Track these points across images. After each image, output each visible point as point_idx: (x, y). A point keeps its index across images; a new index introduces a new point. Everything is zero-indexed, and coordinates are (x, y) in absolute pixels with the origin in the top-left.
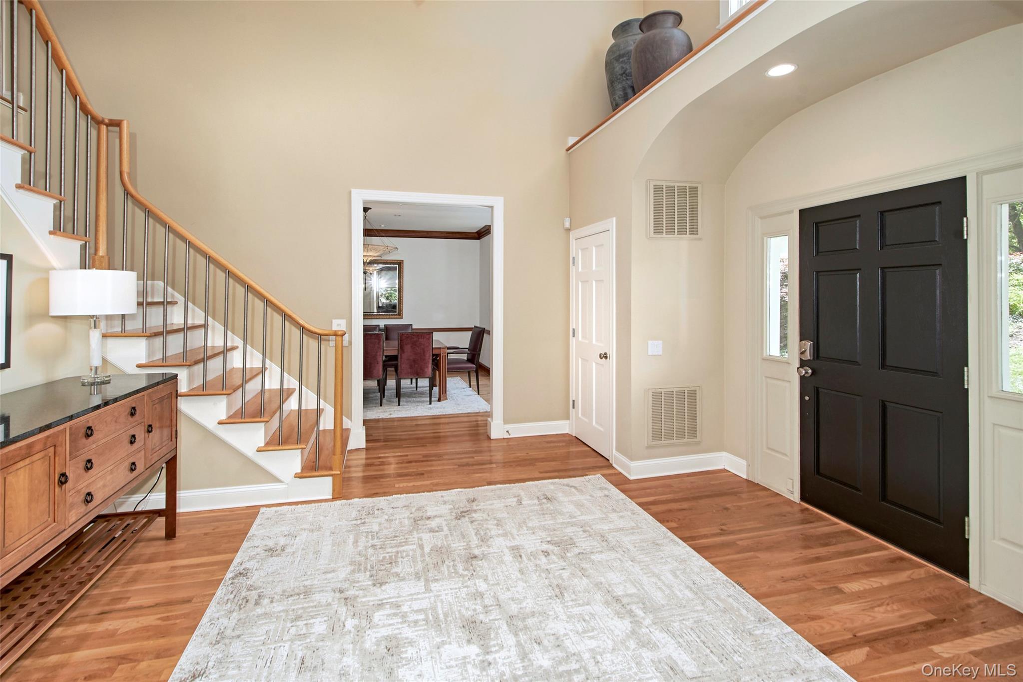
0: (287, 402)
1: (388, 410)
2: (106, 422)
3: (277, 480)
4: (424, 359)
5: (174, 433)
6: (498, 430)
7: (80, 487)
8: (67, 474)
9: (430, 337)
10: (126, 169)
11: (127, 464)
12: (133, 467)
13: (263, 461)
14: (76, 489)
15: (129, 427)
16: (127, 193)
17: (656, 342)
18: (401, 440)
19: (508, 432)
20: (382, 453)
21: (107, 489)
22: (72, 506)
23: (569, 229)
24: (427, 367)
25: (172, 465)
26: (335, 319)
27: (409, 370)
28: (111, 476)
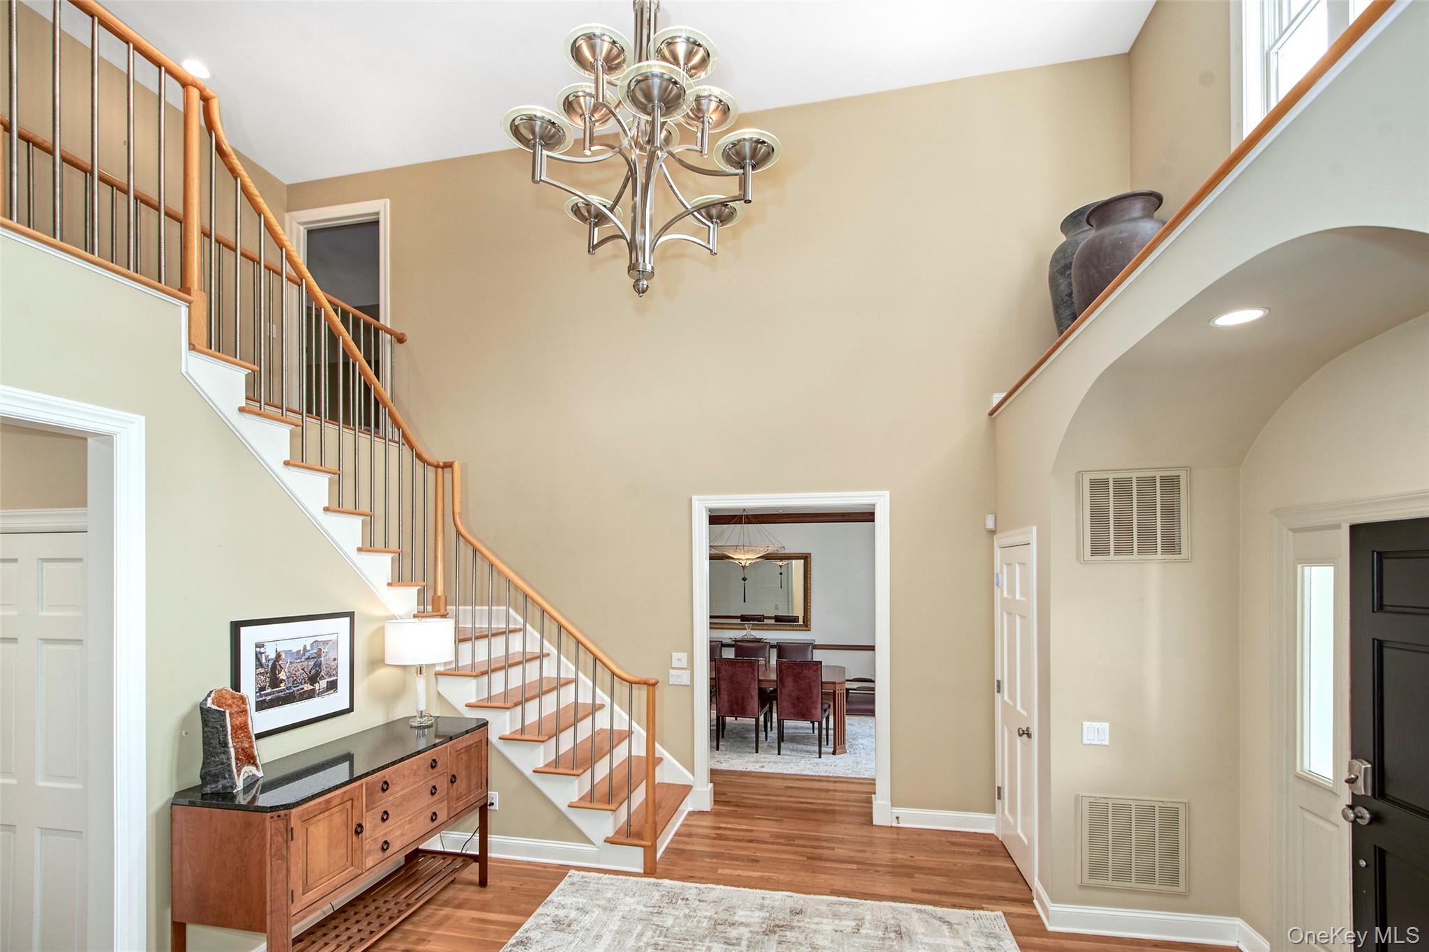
0: (618, 747)
1: (762, 760)
2: (403, 775)
3: (588, 841)
4: (811, 697)
5: (484, 781)
6: (883, 813)
7: (377, 836)
8: (364, 825)
9: (817, 669)
10: (457, 510)
11: (429, 814)
12: (434, 817)
13: (578, 818)
14: (372, 838)
15: (429, 778)
16: (459, 533)
17: (1096, 725)
18: (756, 806)
19: (897, 818)
20: (725, 823)
21: (406, 838)
22: (369, 852)
23: (995, 531)
24: (816, 708)
25: (484, 811)
26: (675, 651)
27: (792, 710)
28: (410, 825)
